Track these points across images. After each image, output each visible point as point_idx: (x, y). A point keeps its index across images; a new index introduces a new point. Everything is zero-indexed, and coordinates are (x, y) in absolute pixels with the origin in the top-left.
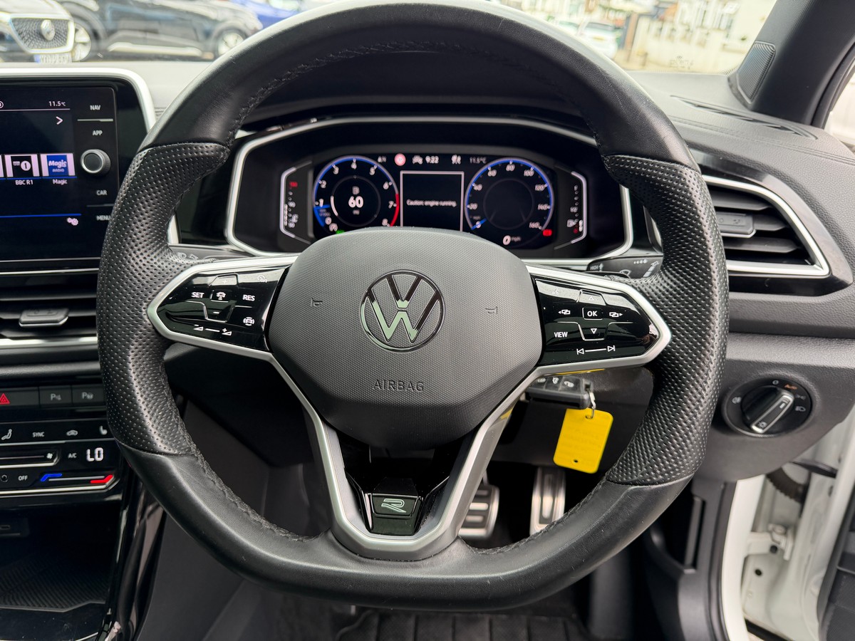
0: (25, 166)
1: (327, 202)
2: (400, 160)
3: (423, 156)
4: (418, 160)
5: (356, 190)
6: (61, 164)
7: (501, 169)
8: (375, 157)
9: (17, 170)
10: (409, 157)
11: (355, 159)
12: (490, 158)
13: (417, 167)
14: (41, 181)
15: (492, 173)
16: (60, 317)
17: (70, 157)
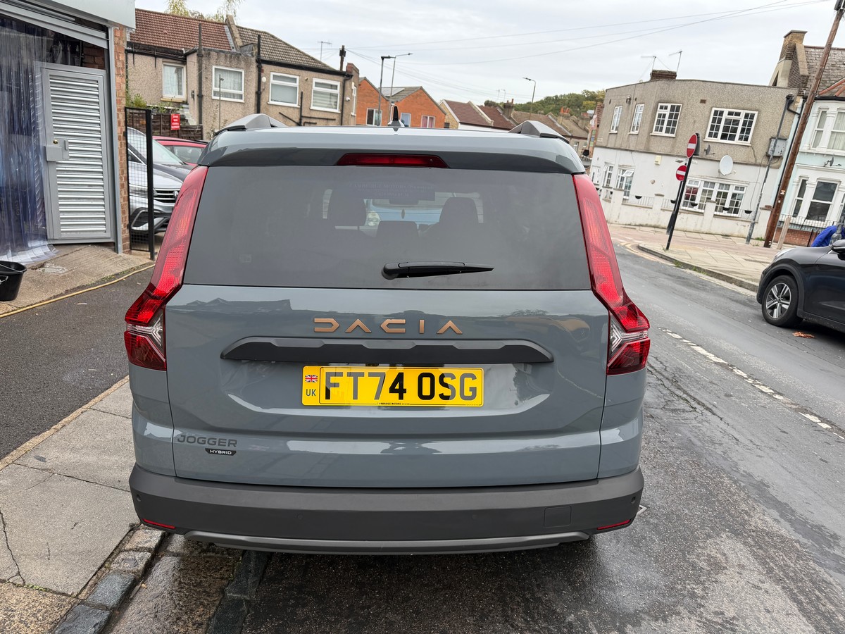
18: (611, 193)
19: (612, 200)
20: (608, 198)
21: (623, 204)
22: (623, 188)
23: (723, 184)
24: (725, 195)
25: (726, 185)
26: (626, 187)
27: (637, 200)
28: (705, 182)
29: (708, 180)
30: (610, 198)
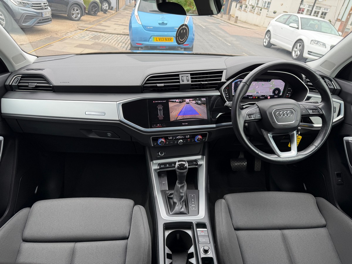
18: (261, 10)
19: (261, 14)
20: (259, 13)
21: (266, 17)
22: (266, 7)
23: (318, 7)
24: (319, 12)
25: (320, 7)
26: (267, 7)
27: (274, 14)
28: (309, 5)
29: (311, 4)
30: (260, 13)
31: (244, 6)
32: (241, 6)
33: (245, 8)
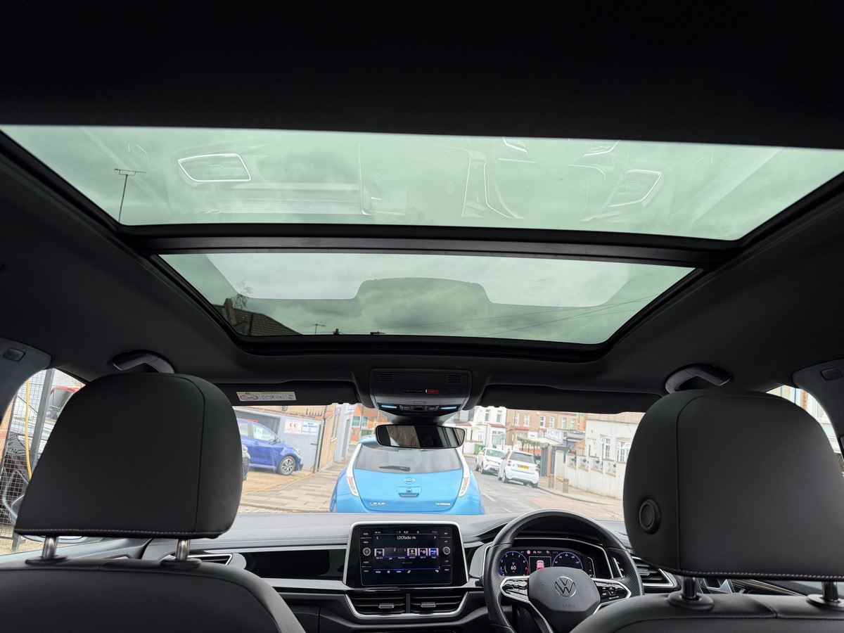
0: (424, 552)
1: (503, 568)
2: (529, 552)
3: (536, 551)
4: (535, 552)
5: (514, 563)
6: (435, 551)
7: (563, 555)
8: (520, 551)
9: (421, 553)
10: (532, 551)
11: (513, 552)
12: (560, 552)
13: (535, 555)
14: (428, 557)
15: (561, 557)
16: (433, 605)
17: (437, 549)
18: (615, 466)
30: (615, 472)
31: (579, 459)
32: (574, 460)
33: (583, 464)
